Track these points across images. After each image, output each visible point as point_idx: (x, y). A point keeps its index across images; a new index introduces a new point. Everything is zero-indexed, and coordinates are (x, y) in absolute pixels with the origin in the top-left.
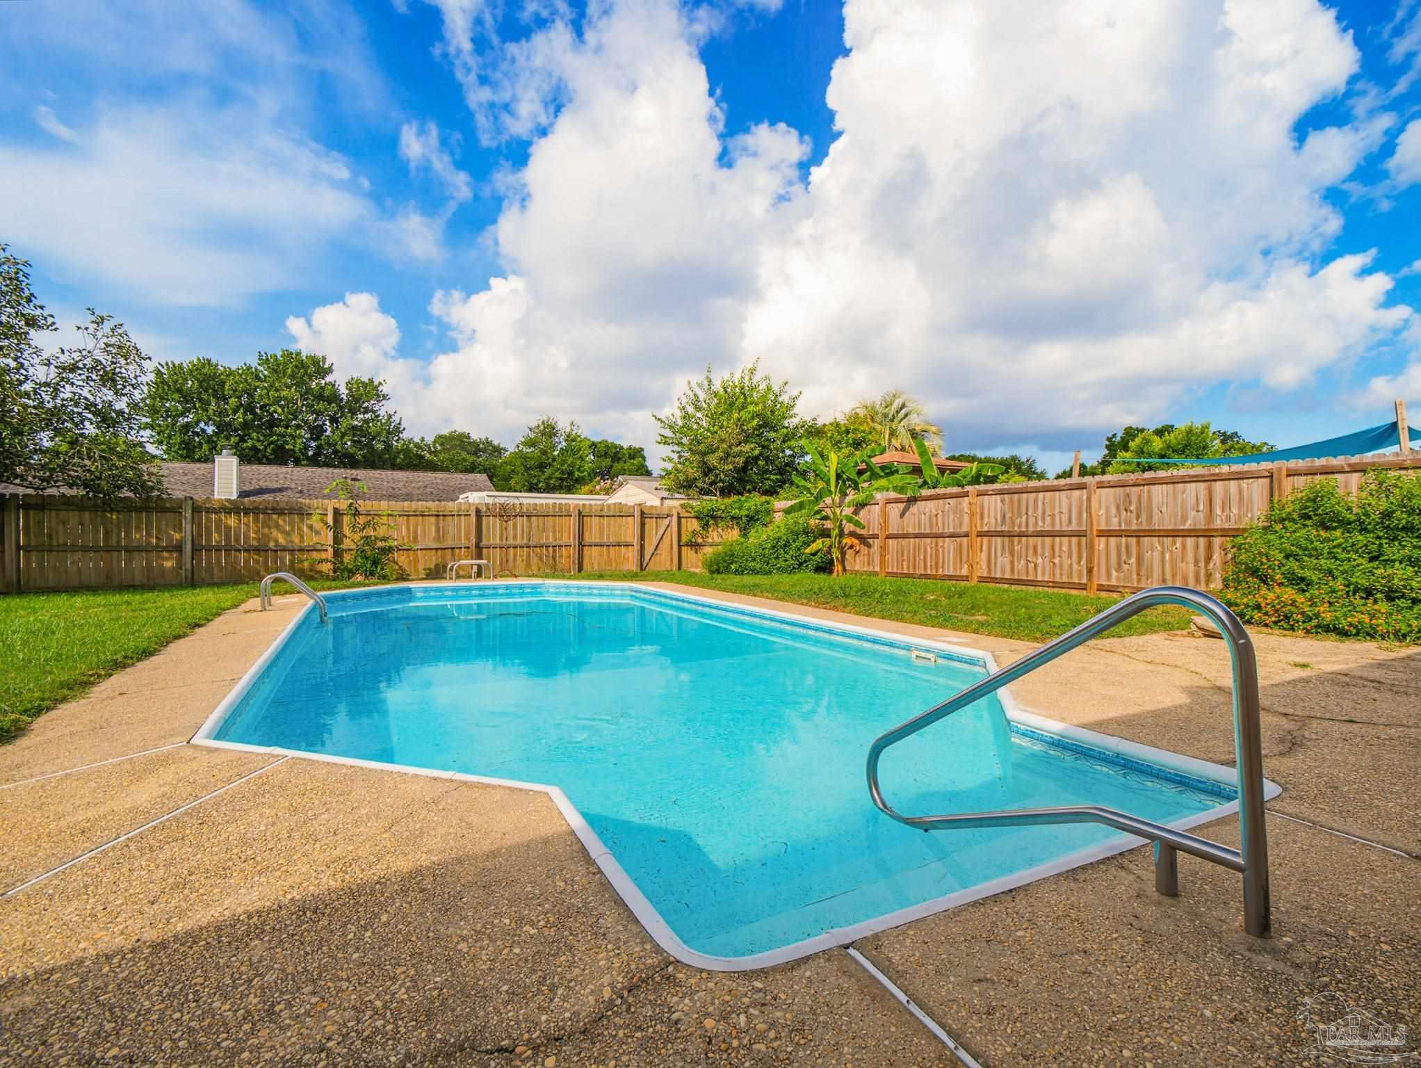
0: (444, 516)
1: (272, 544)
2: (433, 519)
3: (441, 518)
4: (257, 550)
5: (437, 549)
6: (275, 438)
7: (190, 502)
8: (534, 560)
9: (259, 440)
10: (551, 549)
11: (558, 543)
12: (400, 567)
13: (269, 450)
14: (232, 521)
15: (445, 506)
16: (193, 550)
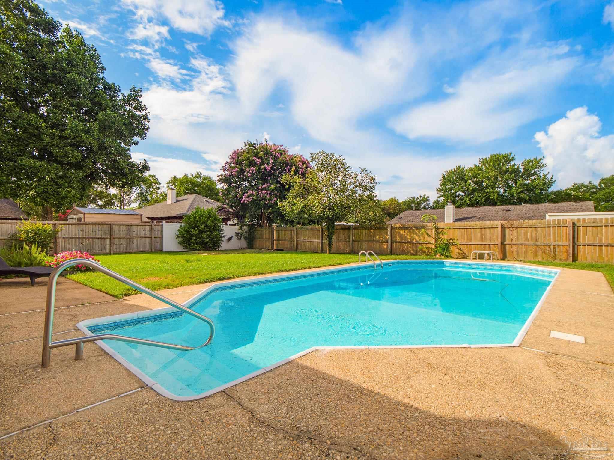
0: (485, 228)
1: (414, 241)
2: (479, 230)
3: (483, 229)
4: (410, 243)
5: (481, 245)
6: (485, 194)
7: (390, 226)
8: (540, 253)
9: (479, 196)
10: (552, 247)
11: (557, 243)
12: (463, 252)
13: (483, 200)
14: (402, 232)
15: (485, 224)
16: (392, 242)
